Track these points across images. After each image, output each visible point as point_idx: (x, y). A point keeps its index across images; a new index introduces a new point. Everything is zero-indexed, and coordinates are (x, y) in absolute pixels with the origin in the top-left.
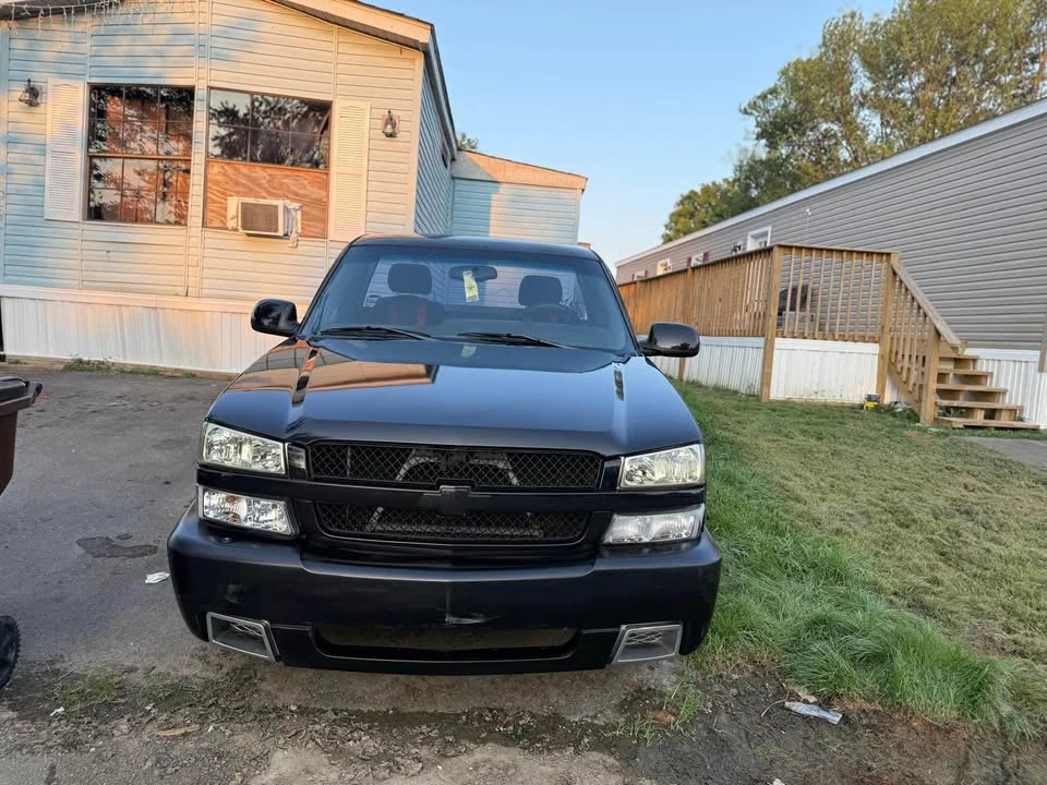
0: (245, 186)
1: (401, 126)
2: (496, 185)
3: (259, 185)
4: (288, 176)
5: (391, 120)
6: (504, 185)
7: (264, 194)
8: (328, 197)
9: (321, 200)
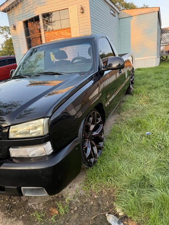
0: (53, 37)
1: (85, 9)
2: (131, 17)
3: (56, 36)
4: (61, 32)
5: (82, 9)
6: (133, 17)
7: (57, 38)
8: (71, 34)
9: (70, 36)
